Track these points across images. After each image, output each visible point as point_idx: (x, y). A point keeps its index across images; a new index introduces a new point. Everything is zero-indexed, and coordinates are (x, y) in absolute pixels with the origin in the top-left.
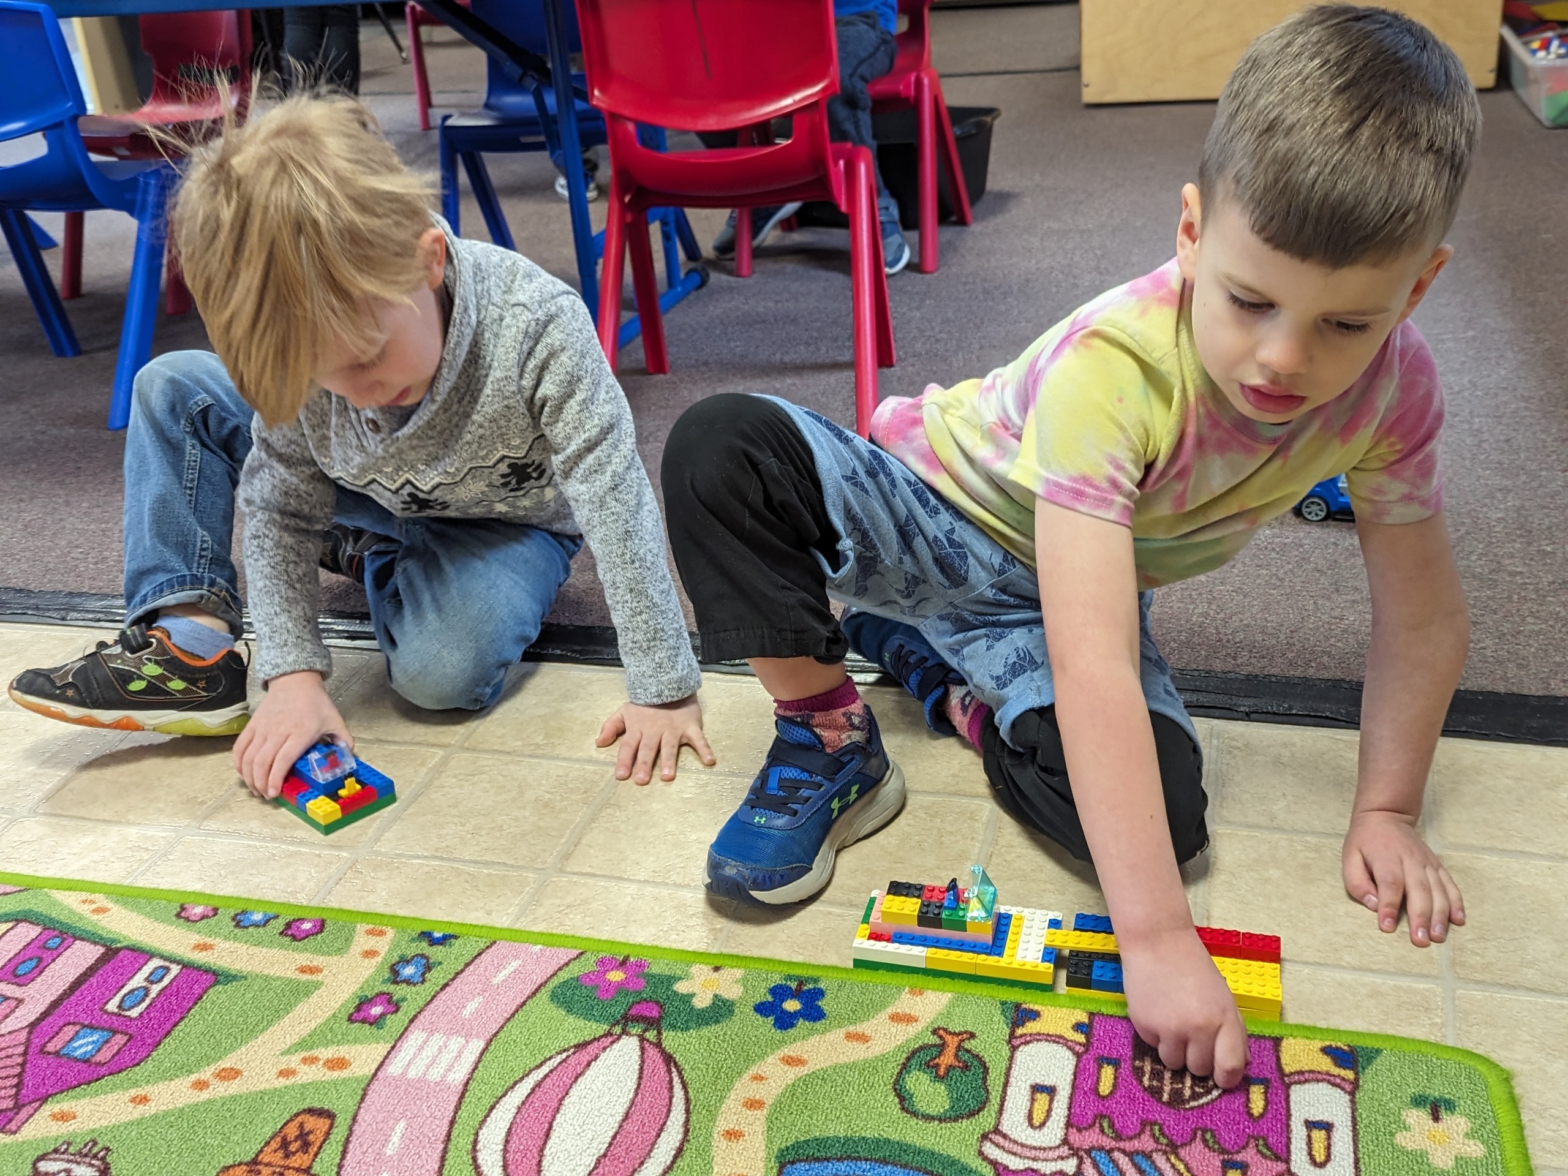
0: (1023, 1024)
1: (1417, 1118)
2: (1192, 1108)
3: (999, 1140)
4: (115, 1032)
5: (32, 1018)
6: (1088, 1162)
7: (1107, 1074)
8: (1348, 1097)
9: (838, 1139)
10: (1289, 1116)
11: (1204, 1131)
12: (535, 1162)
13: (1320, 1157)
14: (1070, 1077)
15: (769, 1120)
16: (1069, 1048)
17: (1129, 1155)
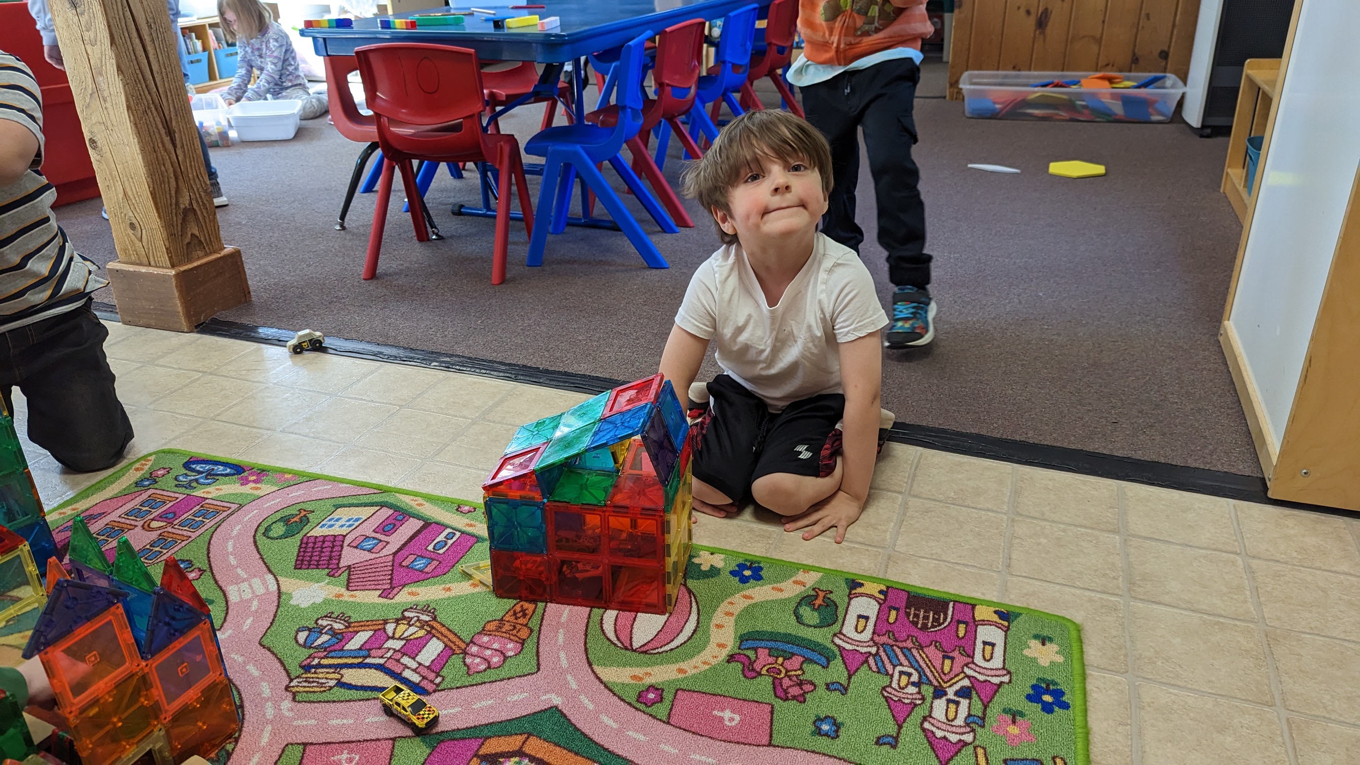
0: (855, 589)
1: (1035, 643)
2: (932, 632)
3: (842, 637)
4: (433, 560)
5: (394, 551)
6: (881, 649)
7: (893, 614)
8: (1004, 633)
9: (768, 633)
10: (975, 638)
11: (936, 642)
12: (629, 630)
13: (988, 657)
14: (876, 613)
15: (736, 621)
16: (877, 601)
17: (901, 649)
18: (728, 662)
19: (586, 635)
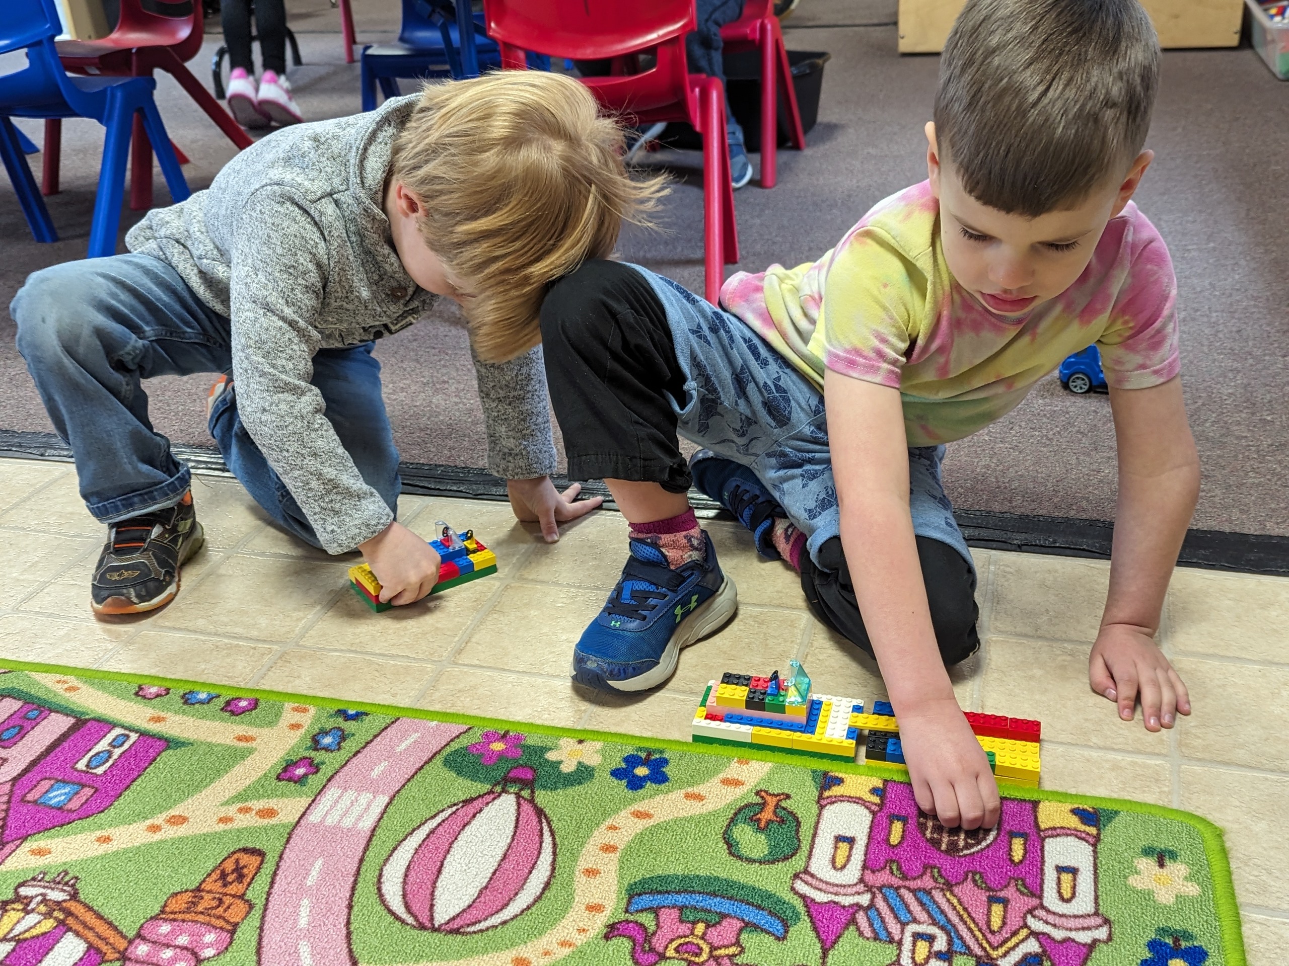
0: (829, 788)
1: (1147, 864)
2: (965, 856)
3: (809, 879)
4: (83, 786)
5: (15, 774)
6: (879, 896)
7: (897, 829)
8: (1091, 848)
9: (677, 877)
10: (1043, 862)
11: (974, 873)
12: (428, 892)
13: (1067, 894)
14: (866, 830)
15: (621, 861)
16: (867, 807)
17: (913, 891)
18: (607, 937)
19: (350, 907)
